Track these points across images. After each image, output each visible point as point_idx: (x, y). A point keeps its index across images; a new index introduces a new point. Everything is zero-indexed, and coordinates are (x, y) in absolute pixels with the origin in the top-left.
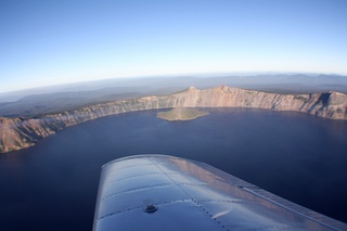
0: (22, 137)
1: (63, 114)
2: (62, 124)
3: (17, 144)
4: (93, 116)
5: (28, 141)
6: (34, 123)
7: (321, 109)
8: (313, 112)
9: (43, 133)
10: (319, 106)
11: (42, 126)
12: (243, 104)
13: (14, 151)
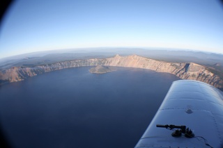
0: (20, 76)
1: (45, 65)
2: (43, 71)
3: (17, 79)
4: (60, 68)
5: (22, 78)
6: (28, 69)
7: (183, 74)
8: (178, 75)
9: (31, 75)
10: (182, 72)
11: (32, 71)
12: (141, 67)
13: (15, 82)
